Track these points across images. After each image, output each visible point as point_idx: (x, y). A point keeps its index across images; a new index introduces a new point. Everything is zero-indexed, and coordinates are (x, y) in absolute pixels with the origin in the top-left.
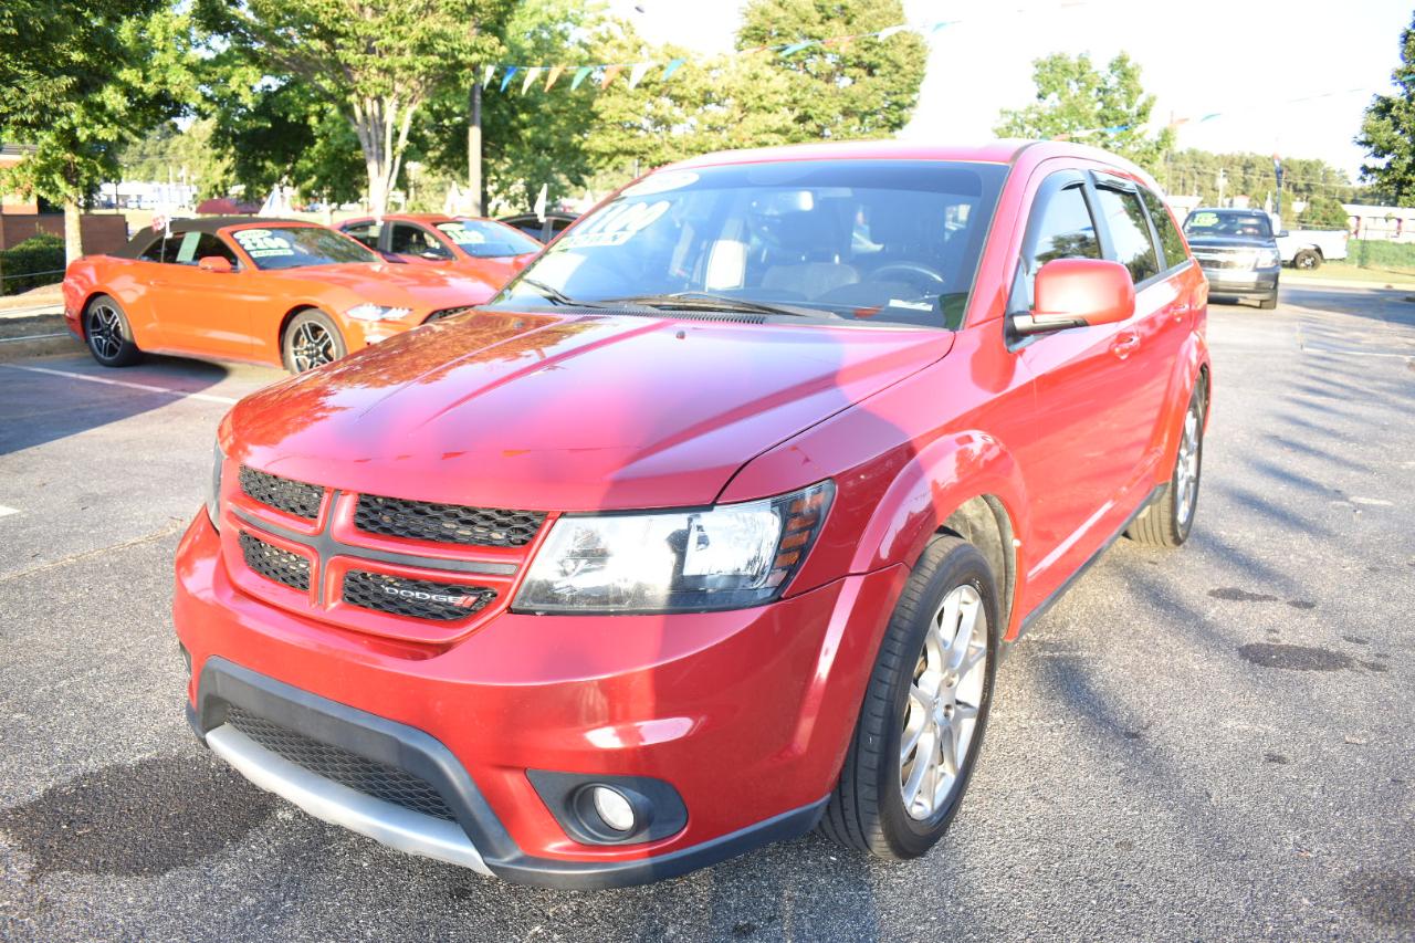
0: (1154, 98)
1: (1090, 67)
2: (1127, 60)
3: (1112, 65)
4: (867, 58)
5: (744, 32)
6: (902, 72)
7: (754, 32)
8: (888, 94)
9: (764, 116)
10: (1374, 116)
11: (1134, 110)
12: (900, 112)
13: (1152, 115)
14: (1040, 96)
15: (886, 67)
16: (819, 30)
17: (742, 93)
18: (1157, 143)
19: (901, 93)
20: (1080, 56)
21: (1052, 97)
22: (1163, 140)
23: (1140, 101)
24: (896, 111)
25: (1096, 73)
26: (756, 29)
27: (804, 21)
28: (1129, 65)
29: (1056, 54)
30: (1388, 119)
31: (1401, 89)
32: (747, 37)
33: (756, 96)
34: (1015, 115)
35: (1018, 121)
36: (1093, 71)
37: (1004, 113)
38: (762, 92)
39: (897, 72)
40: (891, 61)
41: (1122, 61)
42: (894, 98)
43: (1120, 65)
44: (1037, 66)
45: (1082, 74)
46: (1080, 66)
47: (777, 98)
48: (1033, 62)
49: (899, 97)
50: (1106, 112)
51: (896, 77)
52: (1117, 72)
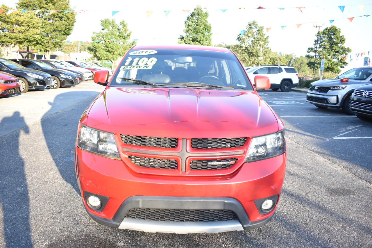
0: (131, 32)
1: (115, 23)
2: (124, 22)
3: (120, 23)
4: (60, 15)
5: (21, 4)
6: (70, 20)
7: (24, 4)
8: (66, 26)
9: (34, 30)
10: (180, 39)
11: (126, 35)
12: (69, 31)
13: (131, 36)
14: (103, 29)
15: (66, 19)
16: (46, 6)
17: (28, 22)
18: (132, 43)
19: (70, 26)
20: (112, 20)
21: (106, 30)
22: (134, 42)
23: (128, 33)
24: (68, 30)
25: (117, 24)
26: (25, 3)
27: (41, 3)
28: (125, 23)
29: (107, 19)
30: (183, 40)
31: (186, 34)
32: (22, 5)
33: (32, 23)
34: (97, 33)
35: (98, 35)
36: (116, 24)
37: (94, 33)
38: (34, 22)
39: (68, 20)
40: (67, 17)
41: (123, 22)
42: (68, 27)
43: (122, 23)
44: (102, 21)
45: (113, 24)
46: (113, 22)
47: (38, 25)
48: (101, 20)
49: (69, 27)
50: (120, 35)
51: (68, 21)
52: (122, 25)
